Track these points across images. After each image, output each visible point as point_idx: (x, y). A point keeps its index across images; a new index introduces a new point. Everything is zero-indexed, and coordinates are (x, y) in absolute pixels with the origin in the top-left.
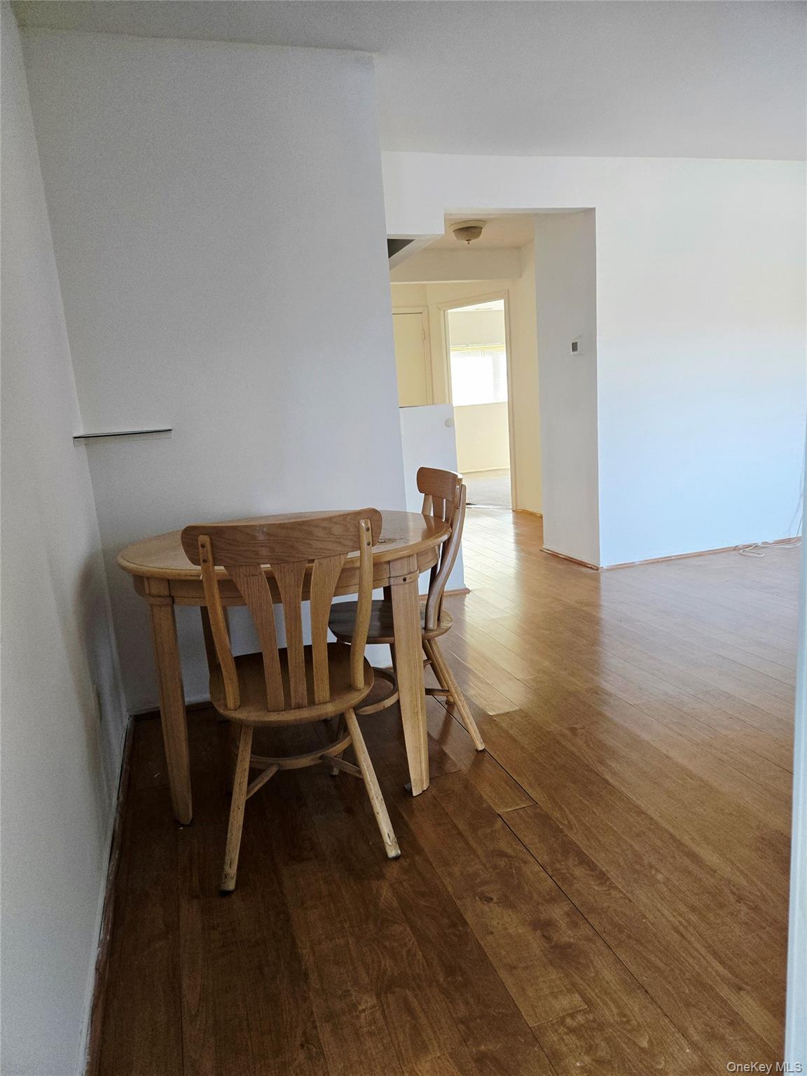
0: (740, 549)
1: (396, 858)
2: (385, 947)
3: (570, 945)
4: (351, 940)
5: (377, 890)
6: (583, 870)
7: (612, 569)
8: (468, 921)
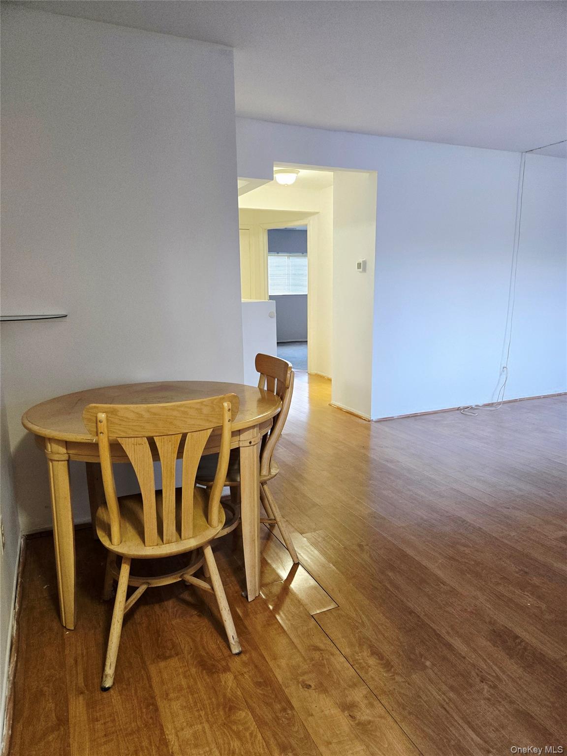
0: (461, 410)
1: (239, 654)
2: (233, 731)
3: (369, 722)
4: (207, 726)
5: (225, 682)
6: (375, 660)
7: (379, 421)
8: (295, 706)
